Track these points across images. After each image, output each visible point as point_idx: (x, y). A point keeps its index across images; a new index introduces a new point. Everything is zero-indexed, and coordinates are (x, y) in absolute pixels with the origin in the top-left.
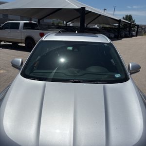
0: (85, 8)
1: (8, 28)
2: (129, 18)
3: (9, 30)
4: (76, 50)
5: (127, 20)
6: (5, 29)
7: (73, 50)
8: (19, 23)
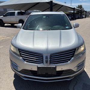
0: (52, 1)
1: (8, 16)
2: (80, 7)
3: (9, 17)
4: (47, 18)
5: (79, 8)
6: (7, 16)
7: (46, 18)
8: (15, 12)
